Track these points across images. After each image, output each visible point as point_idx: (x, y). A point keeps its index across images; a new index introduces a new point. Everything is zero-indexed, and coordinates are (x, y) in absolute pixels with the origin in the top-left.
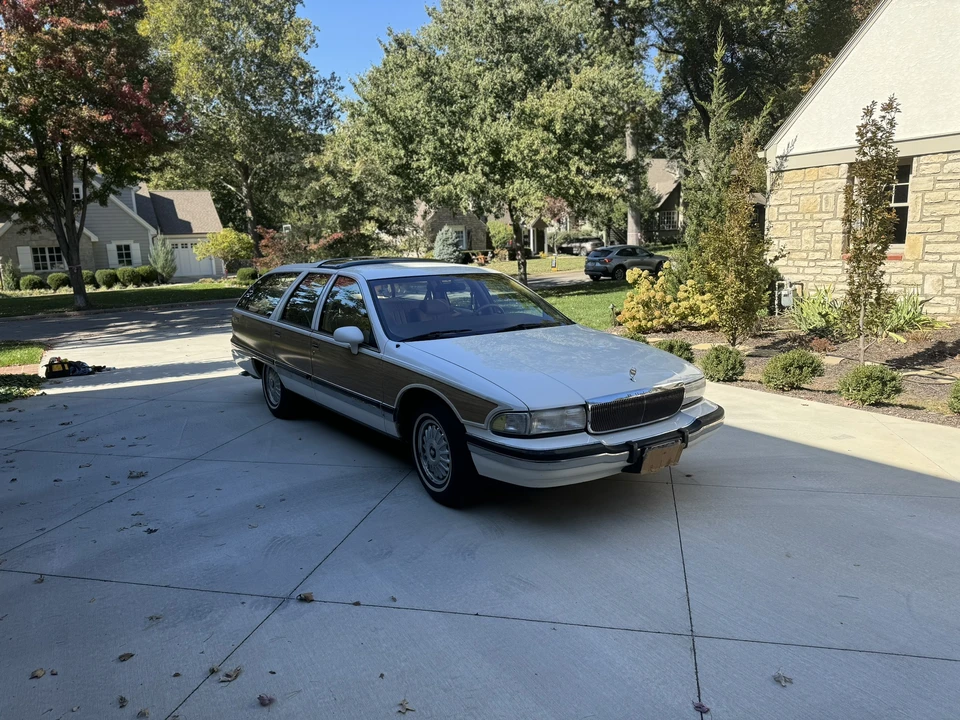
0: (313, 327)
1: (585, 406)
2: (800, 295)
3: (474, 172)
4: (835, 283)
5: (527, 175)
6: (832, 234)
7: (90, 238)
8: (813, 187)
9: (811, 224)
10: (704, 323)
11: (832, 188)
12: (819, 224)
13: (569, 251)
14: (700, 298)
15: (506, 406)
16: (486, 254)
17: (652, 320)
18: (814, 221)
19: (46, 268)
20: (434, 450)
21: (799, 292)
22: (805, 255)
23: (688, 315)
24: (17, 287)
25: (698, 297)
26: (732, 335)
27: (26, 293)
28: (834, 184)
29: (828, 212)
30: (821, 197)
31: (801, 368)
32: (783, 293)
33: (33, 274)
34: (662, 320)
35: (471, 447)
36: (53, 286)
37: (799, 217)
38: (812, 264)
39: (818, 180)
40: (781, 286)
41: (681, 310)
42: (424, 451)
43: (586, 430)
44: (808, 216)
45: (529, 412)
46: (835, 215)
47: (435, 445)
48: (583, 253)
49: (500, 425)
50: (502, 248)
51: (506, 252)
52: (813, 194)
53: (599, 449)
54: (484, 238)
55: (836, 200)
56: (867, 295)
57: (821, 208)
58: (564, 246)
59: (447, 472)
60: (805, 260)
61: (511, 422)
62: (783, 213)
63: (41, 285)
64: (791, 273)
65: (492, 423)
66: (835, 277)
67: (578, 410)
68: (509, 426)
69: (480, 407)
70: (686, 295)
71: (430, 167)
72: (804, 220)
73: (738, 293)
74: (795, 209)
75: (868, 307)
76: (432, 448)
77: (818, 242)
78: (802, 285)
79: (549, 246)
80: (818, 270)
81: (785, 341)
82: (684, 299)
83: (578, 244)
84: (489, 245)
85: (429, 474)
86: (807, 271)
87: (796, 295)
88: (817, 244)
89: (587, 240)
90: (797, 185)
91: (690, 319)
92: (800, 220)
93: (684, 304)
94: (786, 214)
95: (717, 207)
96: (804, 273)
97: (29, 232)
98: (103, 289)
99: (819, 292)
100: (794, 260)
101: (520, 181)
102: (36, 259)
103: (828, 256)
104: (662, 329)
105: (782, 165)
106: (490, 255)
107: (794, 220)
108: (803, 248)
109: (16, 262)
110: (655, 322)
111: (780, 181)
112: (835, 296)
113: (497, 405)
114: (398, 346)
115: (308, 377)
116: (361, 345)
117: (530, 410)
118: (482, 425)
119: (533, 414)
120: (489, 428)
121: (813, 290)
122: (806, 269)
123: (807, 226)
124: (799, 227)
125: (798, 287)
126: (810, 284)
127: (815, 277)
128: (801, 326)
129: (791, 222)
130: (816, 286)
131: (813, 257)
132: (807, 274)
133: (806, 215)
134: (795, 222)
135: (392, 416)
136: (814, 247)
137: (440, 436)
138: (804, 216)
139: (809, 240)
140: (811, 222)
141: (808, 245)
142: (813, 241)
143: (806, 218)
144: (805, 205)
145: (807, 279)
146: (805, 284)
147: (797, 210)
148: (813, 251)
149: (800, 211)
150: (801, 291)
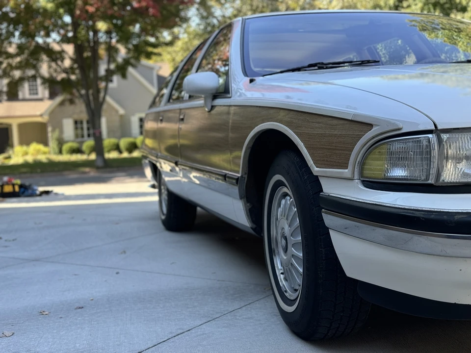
7: (117, 111)
19: (83, 136)
24: (60, 152)
27: (66, 157)
33: (73, 141)
36: (87, 151)
45: (436, 131)
47: (286, 229)
49: (377, 167)
61: (397, 160)
63: (78, 151)
65: (362, 164)
69: (343, 135)
97: (67, 103)
98: (125, 155)
102: (76, 128)
109: (61, 132)
113: (370, 126)
114: (252, 81)
117: (439, 127)
118: (343, 172)
119: (445, 136)
120: (356, 176)
135: (238, 188)
137: (293, 212)
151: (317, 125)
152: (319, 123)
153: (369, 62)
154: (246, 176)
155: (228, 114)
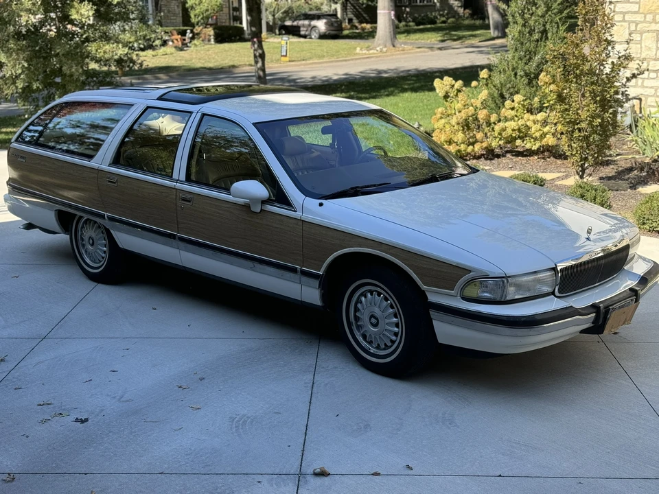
0: (175, 176)
1: (554, 269)
2: (638, 112)
9: (654, 27)
10: (535, 148)
13: (294, 31)
14: (532, 117)
15: (481, 272)
16: (183, 33)
17: (473, 144)
18: (656, 23)
20: (377, 319)
21: (637, 108)
22: (645, 64)
23: (515, 139)
25: (527, 116)
26: (582, 166)
34: (485, 145)
35: (432, 313)
37: (639, 18)
41: (509, 132)
43: (553, 293)
44: (649, 18)
45: (505, 277)
47: (377, 312)
48: (314, 35)
49: (473, 291)
50: (206, 25)
51: (210, 31)
53: (569, 312)
54: (179, 11)
58: (288, 23)
61: (486, 288)
62: (621, 13)
65: (462, 289)
67: (548, 273)
68: (483, 292)
69: (449, 274)
70: (513, 113)
72: (645, 22)
73: (593, 117)
74: (635, 8)
76: (372, 316)
78: (640, 100)
79: (268, 23)
81: (630, 170)
82: (512, 119)
83: (306, 22)
84: (186, 20)
85: (364, 343)
87: (634, 112)
89: (319, 17)
91: (518, 142)
92: (641, 22)
93: (511, 125)
94: (624, 13)
96: (643, 86)
104: (483, 155)
106: (189, 35)
107: (633, 22)
108: (644, 55)
110: (477, 147)
113: (470, 271)
114: (321, 205)
115: (170, 236)
116: (264, 202)
118: (450, 292)
119: (509, 279)
120: (459, 295)
121: (653, 106)
122: (646, 81)
123: (648, 29)
124: (638, 29)
125: (636, 102)
126: (650, 99)
127: (656, 90)
128: (646, 151)
129: (629, 24)
130: (656, 102)
131: (655, 66)
132: (647, 87)
133: (647, 16)
134: (634, 24)
135: (318, 282)
136: (656, 54)
137: (385, 303)
138: (645, 17)
139: (650, 46)
140: (653, 24)
141: (649, 52)
142: (655, 47)
143: (647, 20)
144: (648, 4)
145: (646, 94)
146: (643, 99)
147: (637, 10)
148: (655, 60)
149: (641, 11)
150: (639, 106)
151: (425, 263)
154: (325, 274)
155: (297, 224)
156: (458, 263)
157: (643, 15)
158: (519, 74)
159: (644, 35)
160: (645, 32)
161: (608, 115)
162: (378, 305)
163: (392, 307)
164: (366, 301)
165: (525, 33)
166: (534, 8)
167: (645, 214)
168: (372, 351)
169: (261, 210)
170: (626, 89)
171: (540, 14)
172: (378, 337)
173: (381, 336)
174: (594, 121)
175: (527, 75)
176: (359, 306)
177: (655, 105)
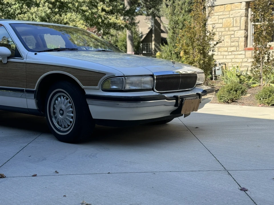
1: (152, 76)
3: (43, 6)
4: (241, 62)
5: (74, 10)
6: (239, 38)
8: (229, 14)
9: (229, 33)
11: (239, 15)
12: (233, 33)
15: (111, 74)
18: (230, 31)
20: (63, 111)
21: (224, 68)
22: (226, 49)
28: (239, 12)
29: (237, 27)
30: (233, 19)
31: (236, 91)
32: (217, 68)
35: (89, 101)
37: (223, 30)
38: (230, 53)
39: (231, 10)
40: (216, 65)
42: (54, 113)
43: (153, 90)
44: (227, 29)
45: (124, 76)
46: (240, 28)
47: (63, 107)
49: (107, 86)
52: (229, 17)
53: (160, 97)
55: (240, 20)
56: (263, 58)
57: (233, 25)
59: (71, 122)
60: (226, 51)
61: (113, 83)
64: (220, 59)
65: (102, 85)
66: (241, 60)
67: (149, 77)
68: (113, 85)
69: (95, 77)
71: (15, 4)
72: (225, 31)
74: (221, 25)
75: (264, 64)
76: (61, 110)
77: (232, 42)
78: (225, 64)
80: (233, 56)
85: (58, 126)
86: (228, 57)
87: (223, 69)
88: (232, 43)
90: (221, 13)
95: (182, 23)
96: (226, 59)
99: (234, 68)
100: (221, 52)
101: (71, 14)
103: (238, 49)
105: (213, 3)
107: (220, 31)
108: (225, 45)
111: (212, 12)
112: (242, 69)
113: (104, 74)
114: (36, 54)
116: (9, 58)
117: (125, 75)
118: (96, 87)
119: (126, 78)
120: (100, 88)
121: (231, 67)
122: (227, 56)
123: (226, 34)
124: (223, 34)
125: (224, 65)
126: (229, 64)
127: (232, 60)
128: (228, 83)
129: (219, 33)
130: (232, 65)
131: (230, 50)
132: (228, 59)
133: (226, 29)
134: (221, 33)
135: (34, 94)
136: (231, 45)
137: (66, 101)
138: (225, 29)
139: (228, 41)
140: (229, 32)
141: (228, 44)
142: (230, 41)
143: (226, 30)
144: (226, 23)
145: (228, 62)
146: (227, 64)
147: (222, 26)
148: (230, 47)
149: (223, 26)
150: (225, 67)
151: (83, 73)
152: (84, 72)
153: (74, 49)
154: (37, 90)
155: (23, 66)
156: (99, 71)
157: (224, 28)
158: (172, 53)
159: (225, 37)
160: (225, 35)
161: (206, 60)
162: (63, 103)
163: (70, 103)
164: (58, 102)
165: (174, 36)
166: (178, 25)
167: (221, 94)
168: (61, 130)
169: (7, 62)
170: (214, 49)
171: (180, 28)
172: (63, 121)
173: (65, 120)
174: (200, 62)
175: (176, 53)
176: (55, 106)
177: (232, 66)
